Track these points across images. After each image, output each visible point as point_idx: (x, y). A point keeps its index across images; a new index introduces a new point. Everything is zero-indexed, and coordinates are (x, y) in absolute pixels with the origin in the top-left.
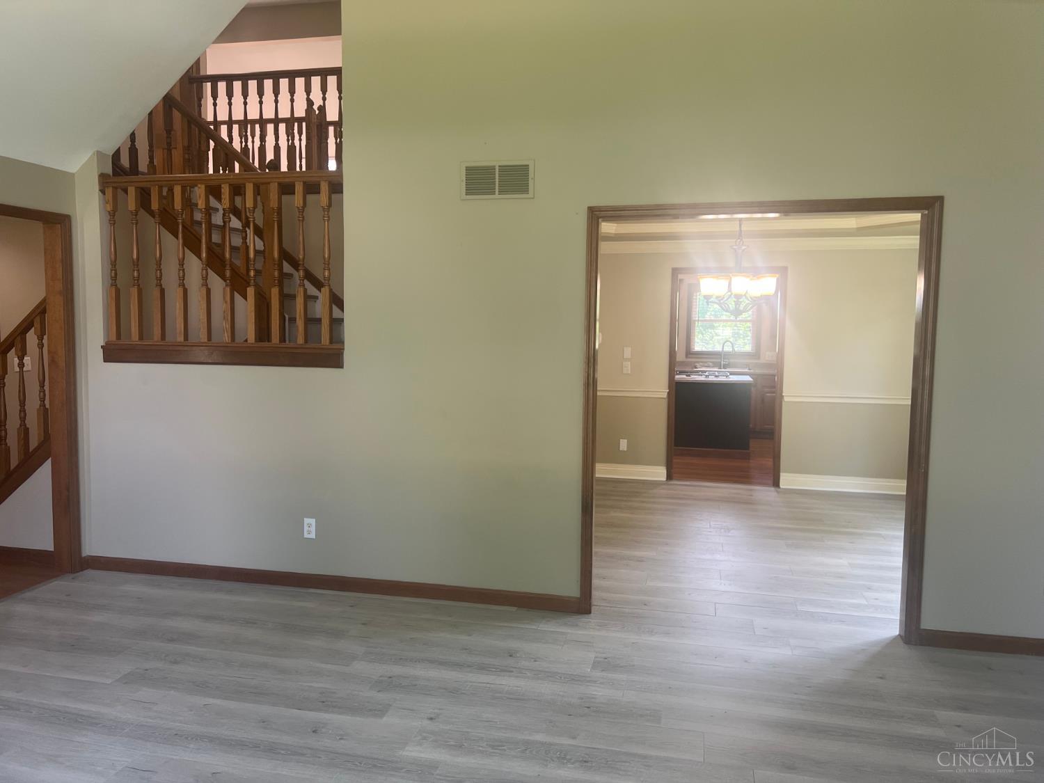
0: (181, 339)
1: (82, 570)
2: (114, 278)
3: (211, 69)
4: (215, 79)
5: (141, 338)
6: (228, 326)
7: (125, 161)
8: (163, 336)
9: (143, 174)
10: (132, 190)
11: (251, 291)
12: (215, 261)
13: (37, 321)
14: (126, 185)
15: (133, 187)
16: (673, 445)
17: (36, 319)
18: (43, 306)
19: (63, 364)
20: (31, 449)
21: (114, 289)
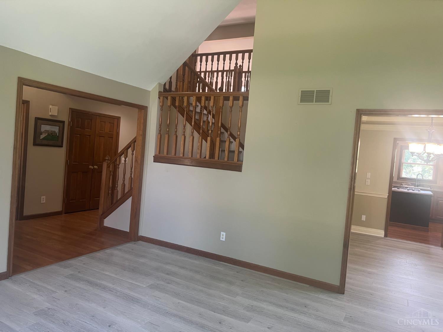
0: (182, 155)
1: (138, 241)
2: (160, 131)
3: (200, 52)
4: (201, 55)
5: (167, 154)
6: (199, 152)
7: (167, 87)
8: (175, 155)
9: (173, 91)
10: (169, 98)
11: (209, 139)
12: (197, 127)
13: (132, 145)
14: (167, 95)
15: (170, 97)
16: (389, 221)
17: (132, 144)
18: (135, 139)
19: (139, 162)
20: (125, 192)
21: (159, 135)
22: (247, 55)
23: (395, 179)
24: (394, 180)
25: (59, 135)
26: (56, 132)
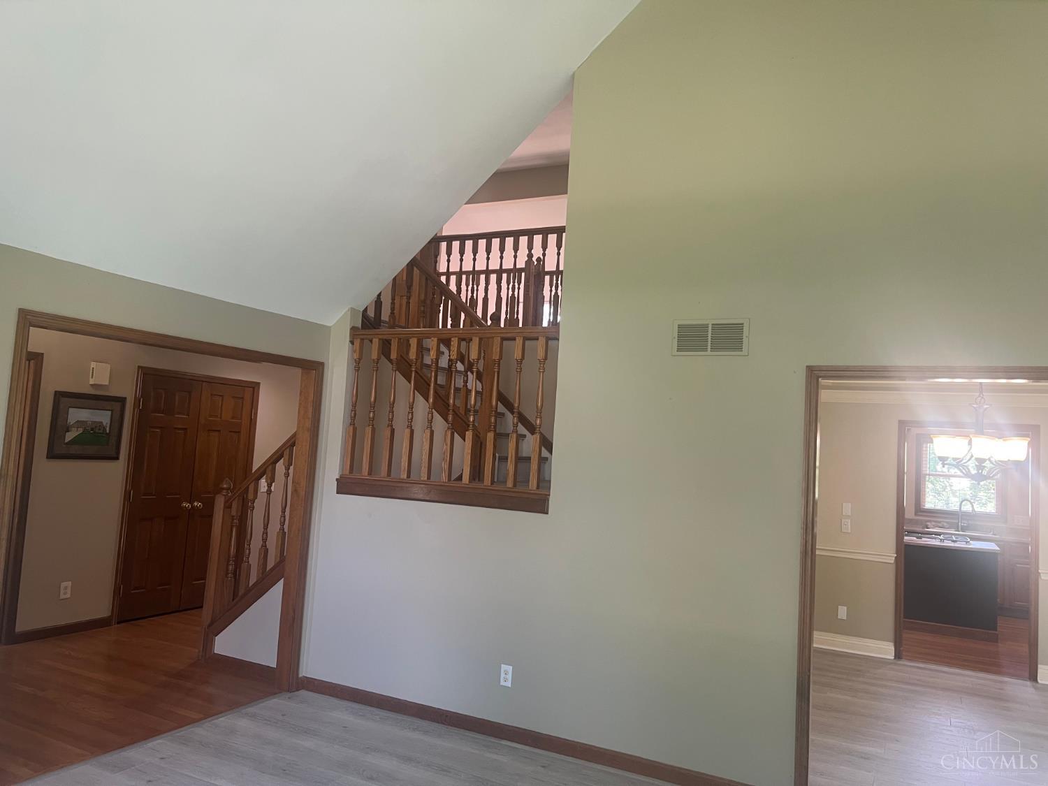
0: (405, 476)
1: (298, 690)
2: (353, 418)
3: (446, 232)
4: (450, 239)
5: (370, 474)
6: (447, 467)
7: (371, 314)
8: (389, 474)
9: (385, 324)
10: (376, 342)
11: (469, 434)
12: (441, 405)
13: (287, 453)
14: (371, 337)
15: (377, 340)
16: (902, 616)
17: (286, 451)
18: (293, 440)
19: (302, 493)
20: (269, 568)
21: (352, 428)
22: (552, 238)
23: (909, 514)
24: (906, 516)
25: (110, 431)
26: (104, 424)
